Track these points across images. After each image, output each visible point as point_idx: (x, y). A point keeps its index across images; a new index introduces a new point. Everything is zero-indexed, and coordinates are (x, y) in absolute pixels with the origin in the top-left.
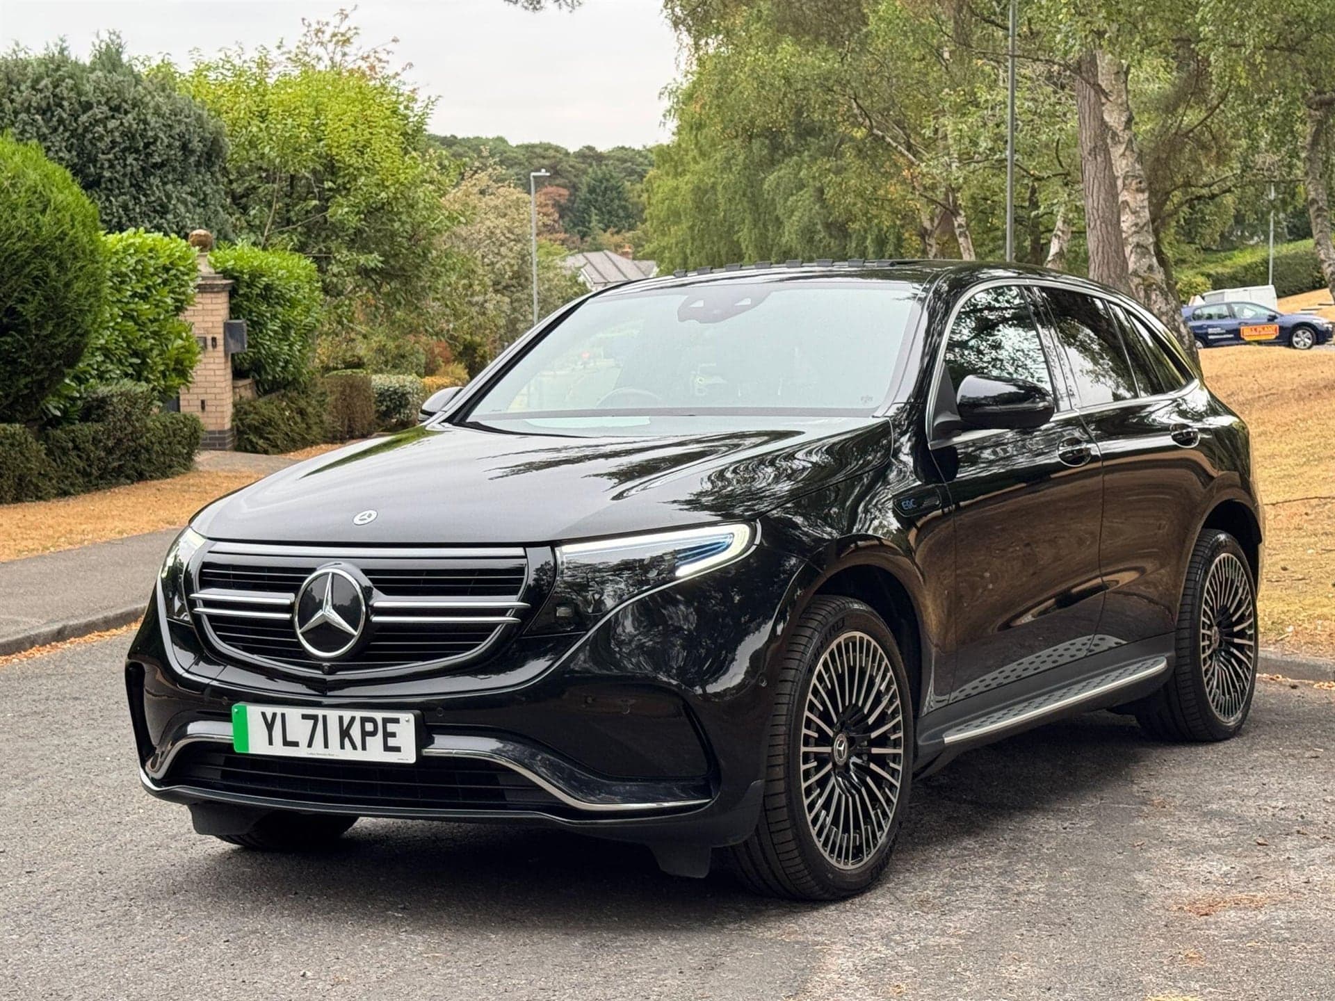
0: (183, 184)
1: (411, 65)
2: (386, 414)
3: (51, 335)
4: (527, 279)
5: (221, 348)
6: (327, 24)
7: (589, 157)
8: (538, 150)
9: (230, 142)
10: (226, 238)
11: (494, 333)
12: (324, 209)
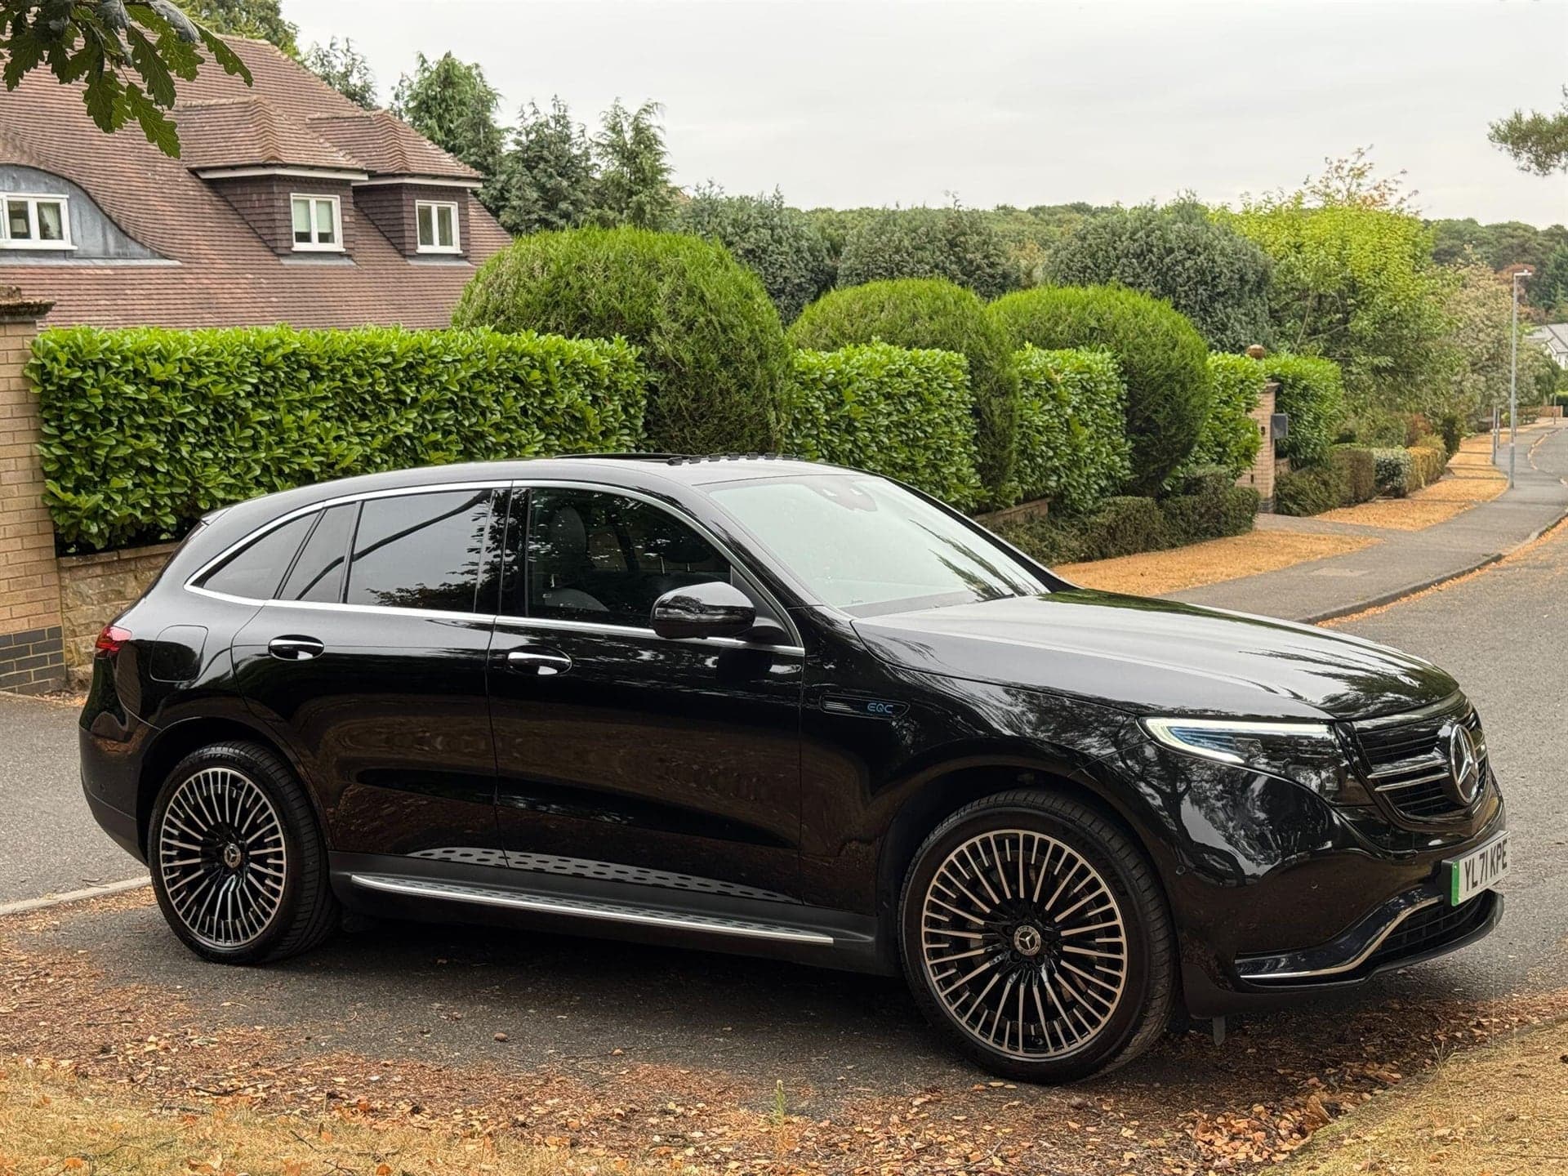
0: (1239, 307)
1: (1416, 192)
2: (1381, 482)
3: (1174, 435)
4: (1502, 360)
5: (1268, 435)
6: (1346, 161)
7: (1558, 235)
8: (1508, 230)
9: (1274, 271)
10: (1271, 349)
11: (1469, 408)
12: (1346, 321)
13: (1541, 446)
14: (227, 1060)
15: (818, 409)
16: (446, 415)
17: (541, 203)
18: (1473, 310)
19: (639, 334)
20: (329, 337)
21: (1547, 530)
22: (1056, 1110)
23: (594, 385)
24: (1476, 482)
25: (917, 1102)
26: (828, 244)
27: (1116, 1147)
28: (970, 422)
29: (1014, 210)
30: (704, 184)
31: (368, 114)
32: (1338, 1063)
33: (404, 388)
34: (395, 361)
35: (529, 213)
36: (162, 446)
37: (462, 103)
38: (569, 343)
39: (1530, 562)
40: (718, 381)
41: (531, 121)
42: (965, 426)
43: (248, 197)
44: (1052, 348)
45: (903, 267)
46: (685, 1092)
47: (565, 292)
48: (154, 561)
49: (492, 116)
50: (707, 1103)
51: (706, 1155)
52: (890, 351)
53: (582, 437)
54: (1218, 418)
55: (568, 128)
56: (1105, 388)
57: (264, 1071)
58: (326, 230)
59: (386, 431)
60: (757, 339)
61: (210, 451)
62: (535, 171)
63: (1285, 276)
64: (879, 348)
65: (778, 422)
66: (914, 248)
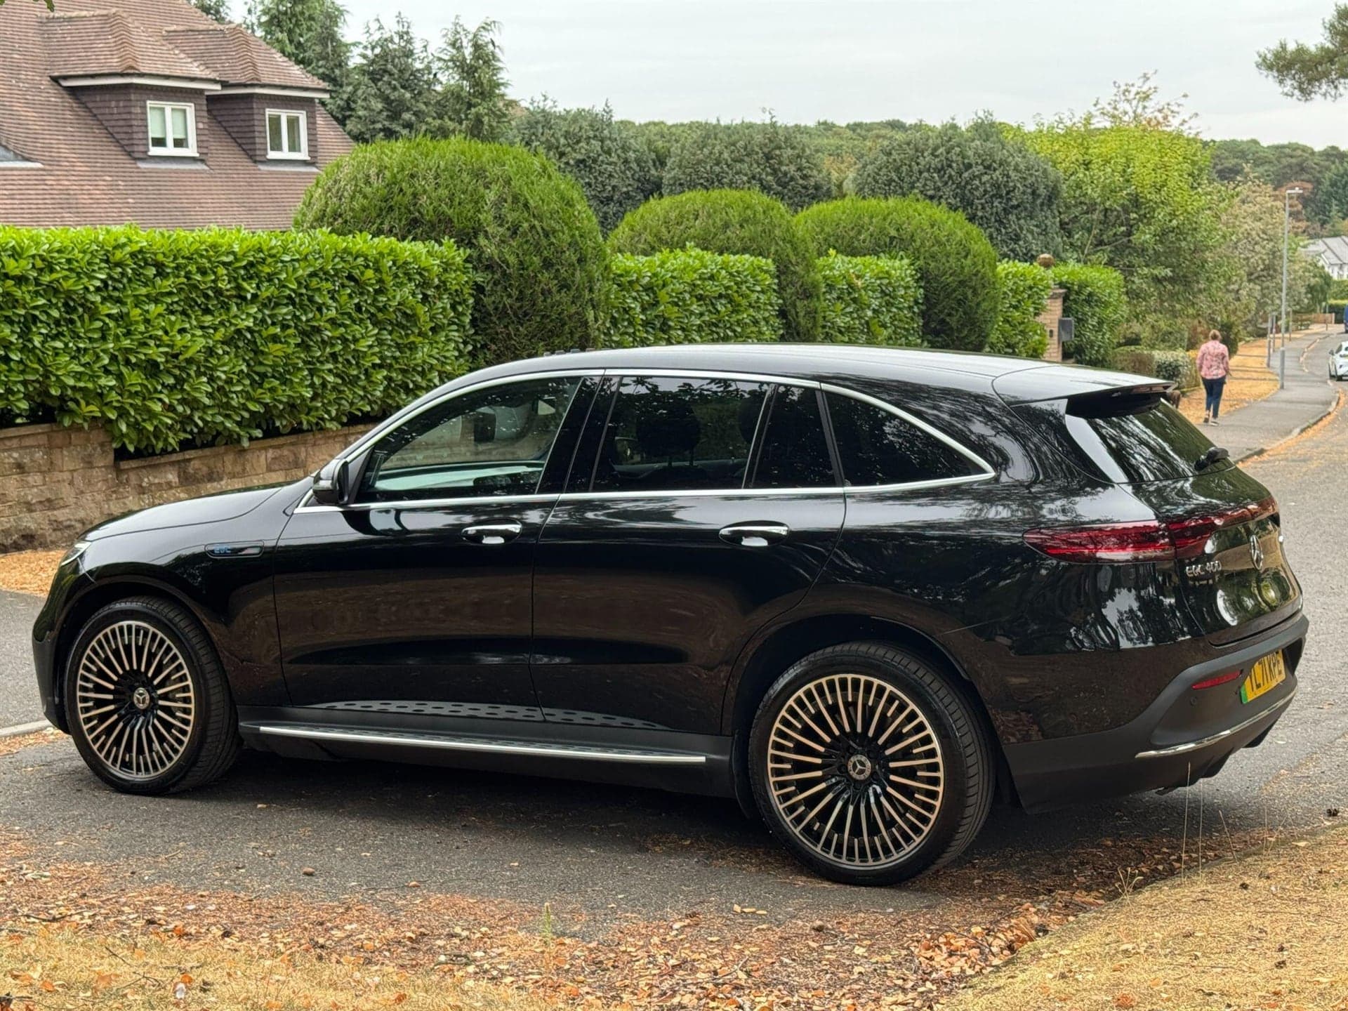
0: (1032, 219)
1: (1197, 114)
3: (967, 337)
4: (1275, 271)
5: (1055, 338)
6: (1133, 85)
7: (1333, 155)
8: (1287, 151)
9: (1064, 187)
10: (1059, 258)
11: (1245, 314)
12: (1129, 234)
13: (1312, 350)
14: (58, 891)
15: (634, 309)
16: (285, 310)
17: (385, 113)
18: (1249, 225)
19: (466, 238)
20: (174, 237)
21: (1309, 427)
22: (800, 932)
23: (425, 284)
24: (1250, 383)
25: (677, 926)
26: (653, 156)
27: (848, 963)
28: (777, 322)
29: (833, 125)
30: (539, 98)
31: (221, 27)
32: (1050, 891)
33: (245, 285)
34: (237, 260)
35: (373, 123)
36: (16, 336)
37: (311, 18)
38: (400, 245)
39: (1289, 455)
40: (540, 282)
41: (376, 36)
42: (772, 326)
43: (107, 104)
44: (854, 255)
45: (723, 178)
46: (472, 918)
47: (398, 198)
48: (8, 443)
49: (340, 31)
50: (491, 928)
51: (486, 972)
52: (703, 257)
53: (413, 332)
54: (1008, 321)
55: (411, 44)
56: (903, 292)
57: (91, 901)
58: (180, 136)
59: (227, 324)
60: (576, 243)
61: (61, 341)
62: (380, 84)
63: (1075, 191)
64: (693, 254)
65: (596, 320)
66: (732, 160)
